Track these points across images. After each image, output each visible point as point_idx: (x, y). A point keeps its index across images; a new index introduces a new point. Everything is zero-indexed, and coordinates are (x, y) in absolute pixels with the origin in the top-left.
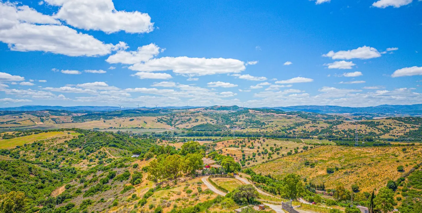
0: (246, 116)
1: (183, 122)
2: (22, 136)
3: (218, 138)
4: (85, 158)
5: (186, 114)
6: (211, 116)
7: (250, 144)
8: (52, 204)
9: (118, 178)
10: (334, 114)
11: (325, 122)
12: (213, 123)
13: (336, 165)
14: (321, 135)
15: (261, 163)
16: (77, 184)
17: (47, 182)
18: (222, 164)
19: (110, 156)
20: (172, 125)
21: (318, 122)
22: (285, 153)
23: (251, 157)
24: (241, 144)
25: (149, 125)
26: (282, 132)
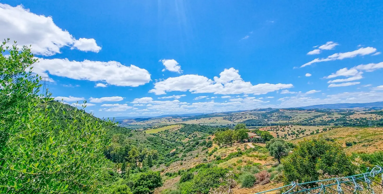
0: (278, 113)
1: (238, 119)
2: (161, 127)
3: (260, 127)
4: (187, 137)
5: (239, 114)
6: (255, 114)
7: (282, 129)
8: (169, 157)
9: (201, 144)
10: (345, 109)
11: (338, 114)
12: (256, 118)
13: (354, 140)
14: (337, 123)
15: (291, 140)
16: (181, 148)
17: (169, 148)
18: (261, 136)
19: (199, 136)
20: (231, 121)
21: (332, 114)
22: (309, 133)
23: (283, 136)
24: (275, 129)
25: (219, 121)
26: (304, 122)
